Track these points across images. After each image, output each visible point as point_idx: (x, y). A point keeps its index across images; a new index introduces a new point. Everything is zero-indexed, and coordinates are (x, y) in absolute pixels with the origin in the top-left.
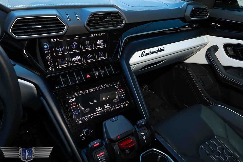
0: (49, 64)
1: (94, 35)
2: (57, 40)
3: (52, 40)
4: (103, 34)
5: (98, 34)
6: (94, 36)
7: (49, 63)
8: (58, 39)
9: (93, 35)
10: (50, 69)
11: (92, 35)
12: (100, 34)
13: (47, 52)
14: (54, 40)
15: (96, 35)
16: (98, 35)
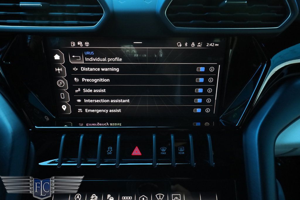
0: (63, 97)
1: (183, 45)
2: (84, 45)
3: (73, 44)
4: (211, 45)
5: (196, 44)
6: (185, 47)
7: (62, 95)
8: (87, 44)
9: (181, 45)
10: (64, 108)
11: (179, 44)
12: (204, 45)
13: (59, 70)
14: (79, 43)
15: (189, 45)
16: (196, 46)
